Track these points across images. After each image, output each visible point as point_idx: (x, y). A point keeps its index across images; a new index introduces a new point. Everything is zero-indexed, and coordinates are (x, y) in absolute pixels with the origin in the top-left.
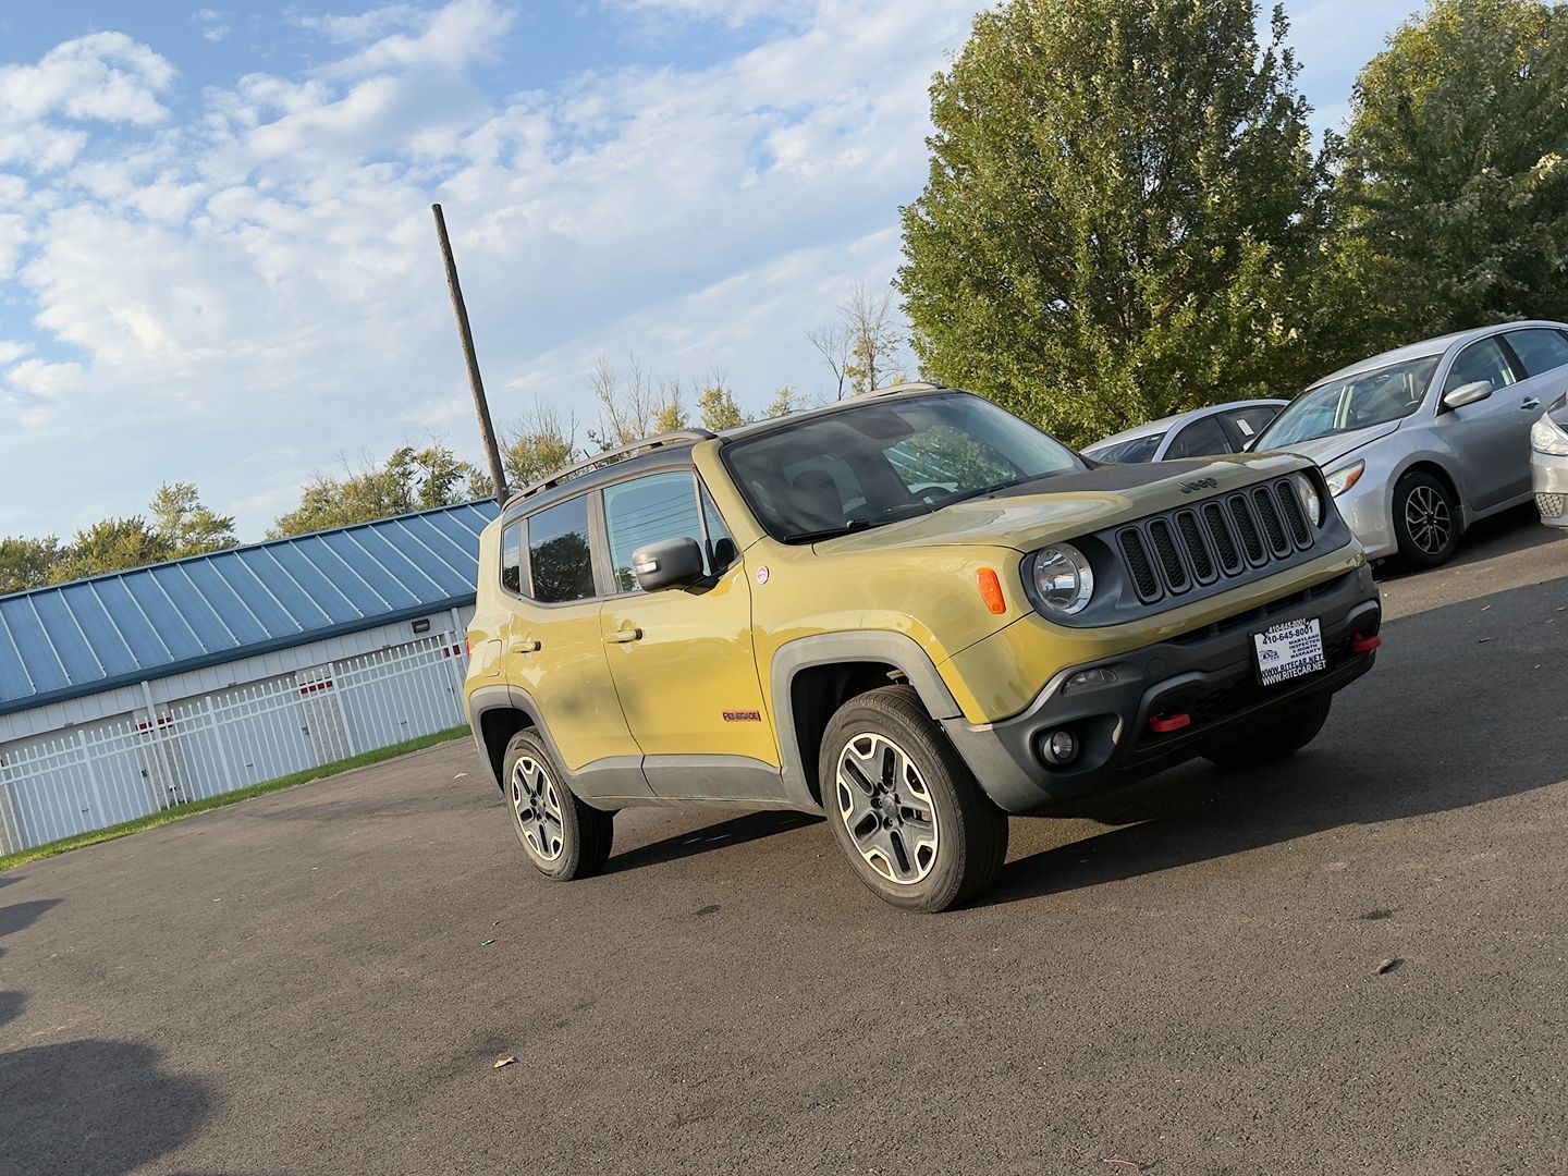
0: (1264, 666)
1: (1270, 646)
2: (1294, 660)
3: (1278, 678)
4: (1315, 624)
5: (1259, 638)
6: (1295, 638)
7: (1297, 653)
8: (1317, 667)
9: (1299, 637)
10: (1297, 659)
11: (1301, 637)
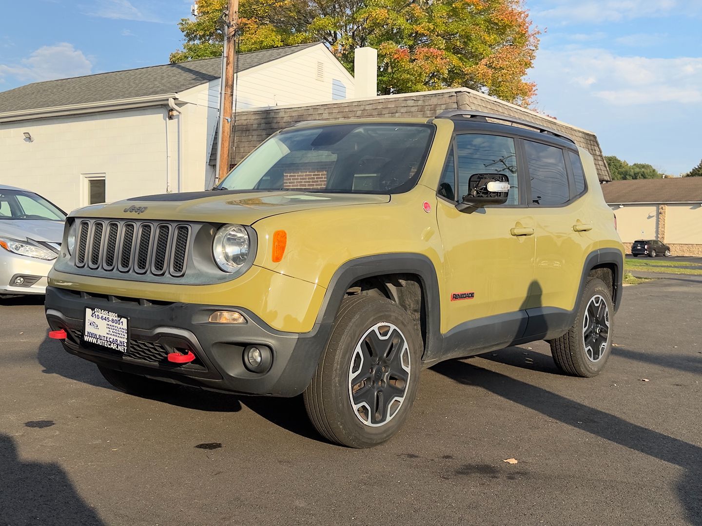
0: (88, 329)
1: (94, 319)
2: (108, 336)
3: (94, 341)
4: (124, 320)
5: (89, 312)
6: (110, 323)
7: (111, 333)
8: (120, 348)
9: (112, 324)
10: (112, 337)
11: (114, 324)
